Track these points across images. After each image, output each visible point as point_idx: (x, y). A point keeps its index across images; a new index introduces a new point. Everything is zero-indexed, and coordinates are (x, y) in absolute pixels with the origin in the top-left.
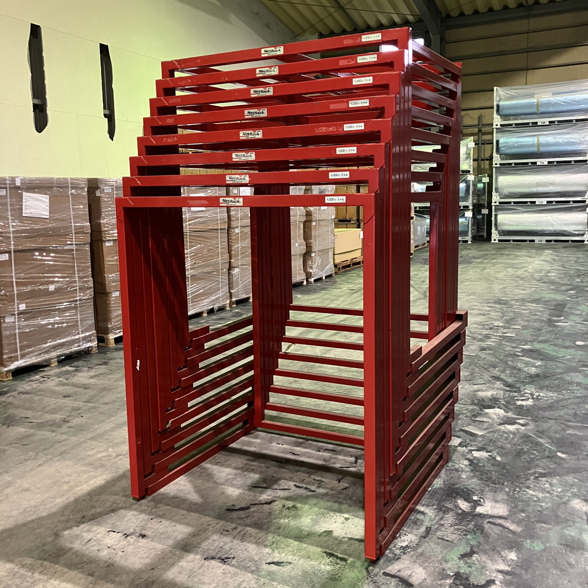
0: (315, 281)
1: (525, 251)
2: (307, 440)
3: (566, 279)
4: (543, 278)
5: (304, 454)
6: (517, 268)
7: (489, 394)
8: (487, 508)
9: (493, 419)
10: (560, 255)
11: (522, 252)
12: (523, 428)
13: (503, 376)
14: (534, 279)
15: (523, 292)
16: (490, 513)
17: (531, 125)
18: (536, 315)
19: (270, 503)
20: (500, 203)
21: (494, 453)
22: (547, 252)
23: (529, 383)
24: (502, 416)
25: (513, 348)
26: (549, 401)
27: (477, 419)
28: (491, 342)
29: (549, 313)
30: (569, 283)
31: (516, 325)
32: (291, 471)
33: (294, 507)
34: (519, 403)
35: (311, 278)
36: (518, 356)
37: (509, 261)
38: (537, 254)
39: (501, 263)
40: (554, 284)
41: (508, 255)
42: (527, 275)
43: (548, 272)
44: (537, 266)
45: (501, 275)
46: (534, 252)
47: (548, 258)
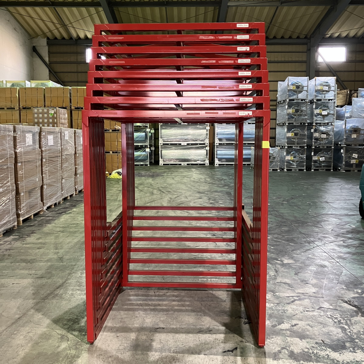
0: (79, 192)
4: (206, 181)
20: (163, 144)
37: (180, 174)
38: (190, 171)
39: (178, 175)
40: (214, 184)
41: (176, 171)
42: (197, 181)
43: (205, 179)
44: (197, 176)
45: (185, 181)
46: (187, 170)
47: (197, 173)
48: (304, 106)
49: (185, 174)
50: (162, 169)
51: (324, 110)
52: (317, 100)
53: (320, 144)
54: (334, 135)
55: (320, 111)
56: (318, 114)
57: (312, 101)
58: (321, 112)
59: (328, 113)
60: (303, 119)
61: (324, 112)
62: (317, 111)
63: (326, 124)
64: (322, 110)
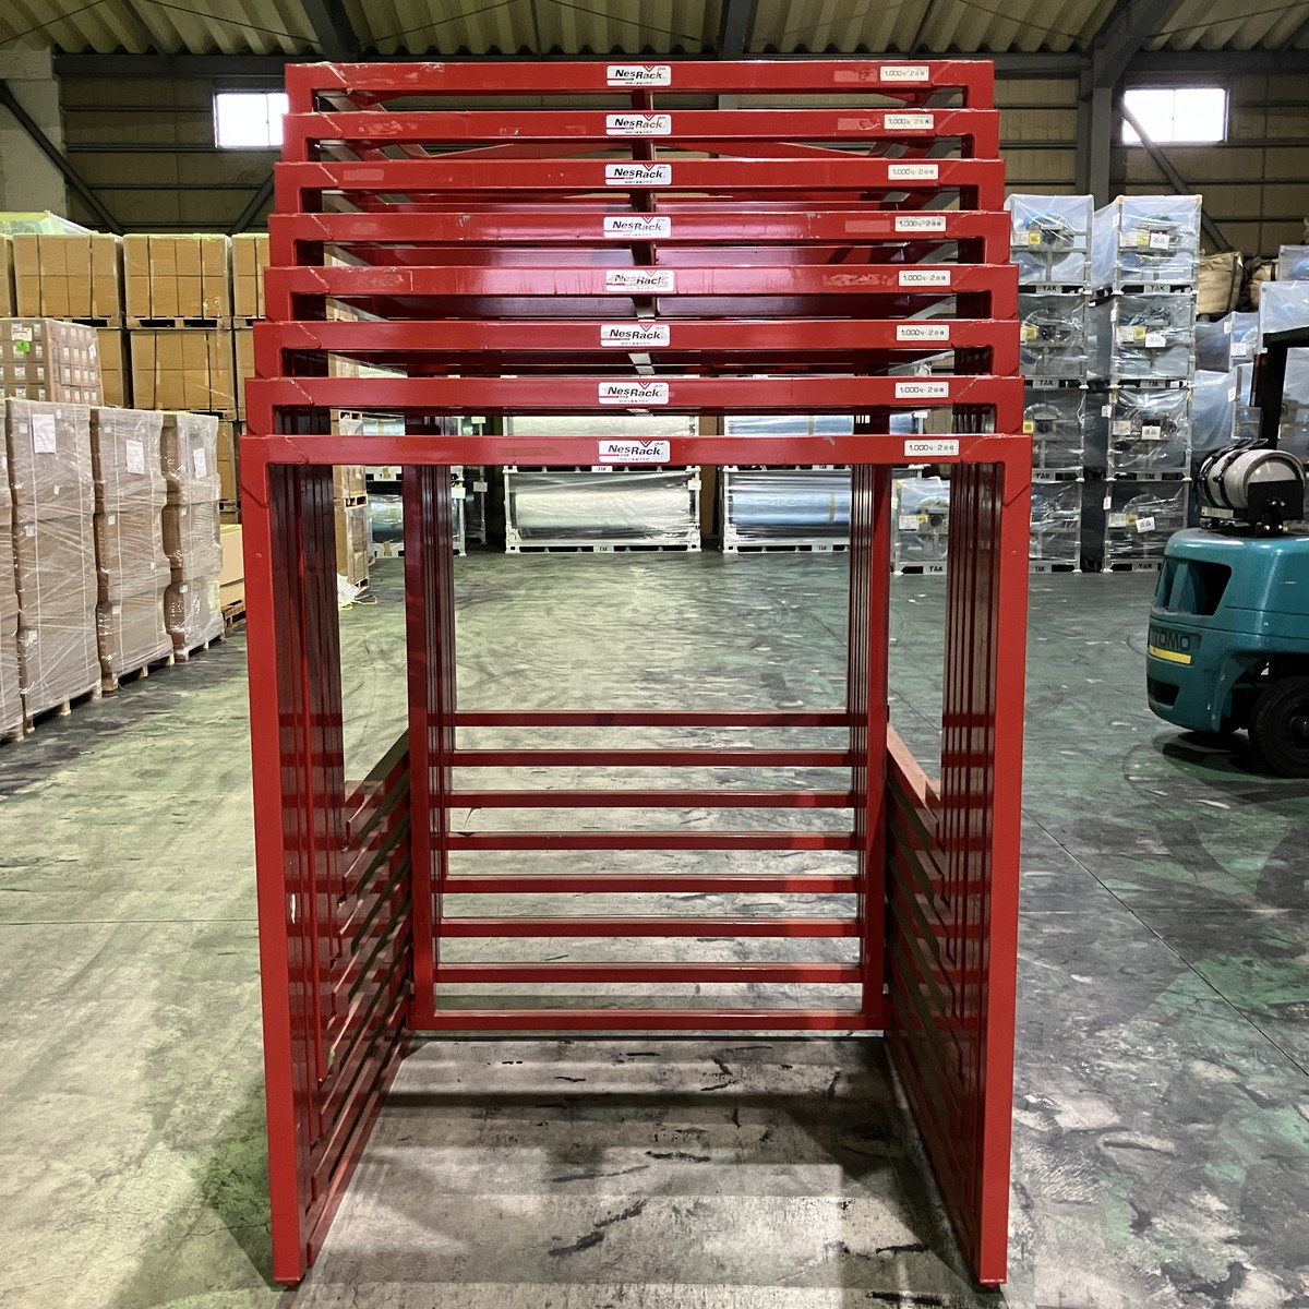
0: (192, 653)
2: (568, 1040)
3: (726, 623)
4: (682, 623)
5: (595, 1075)
6: (613, 605)
14: (668, 626)
15: (675, 654)
19: (636, 1211)
22: (637, 570)
30: (739, 631)
32: (604, 1121)
33: (697, 1205)
35: (182, 648)
37: (580, 591)
38: (622, 575)
39: (573, 596)
40: (716, 634)
41: (569, 579)
42: (645, 620)
43: (681, 613)
44: (647, 600)
45: (596, 621)
46: (611, 571)
47: (652, 584)
48: (1076, 315)
49: (604, 588)
50: (513, 570)
51: (1151, 329)
52: (1128, 289)
53: (1136, 465)
54: (1194, 429)
55: (1139, 333)
56: (1130, 346)
57: (1106, 294)
58: (1142, 336)
59: (1168, 341)
60: (1070, 366)
61: (1154, 335)
62: (1124, 334)
63: (1162, 386)
64: (1144, 329)
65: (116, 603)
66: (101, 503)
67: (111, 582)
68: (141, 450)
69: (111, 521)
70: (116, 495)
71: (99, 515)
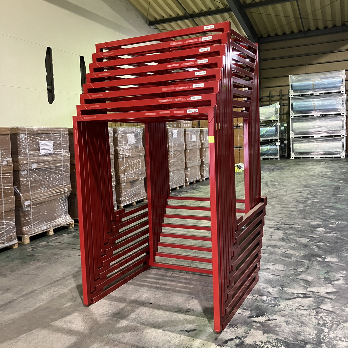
0: (206, 179)
1: (311, 163)
3: (336, 175)
4: (324, 175)
6: (309, 171)
7: (316, 223)
8: (329, 259)
9: (321, 232)
10: (330, 164)
11: (309, 163)
12: (335, 234)
13: (319, 216)
14: (320, 176)
15: (316, 182)
16: (331, 261)
17: (310, 95)
18: (327, 192)
20: (294, 137)
21: (326, 243)
22: (323, 163)
23: (332, 219)
24: (324, 231)
25: (320, 205)
26: (344, 225)
27: (314, 232)
28: (309, 203)
29: (332, 191)
30: (338, 177)
31: (318, 196)
34: (330, 226)
35: (203, 178)
36: (324, 208)
37: (303, 168)
38: (318, 164)
39: (300, 169)
41: (302, 165)
42: (315, 174)
45: (302, 174)
46: (316, 163)
65: (189, 168)
66: (186, 147)
67: (188, 164)
68: (195, 136)
69: (188, 151)
70: (189, 146)
71: (186, 150)
